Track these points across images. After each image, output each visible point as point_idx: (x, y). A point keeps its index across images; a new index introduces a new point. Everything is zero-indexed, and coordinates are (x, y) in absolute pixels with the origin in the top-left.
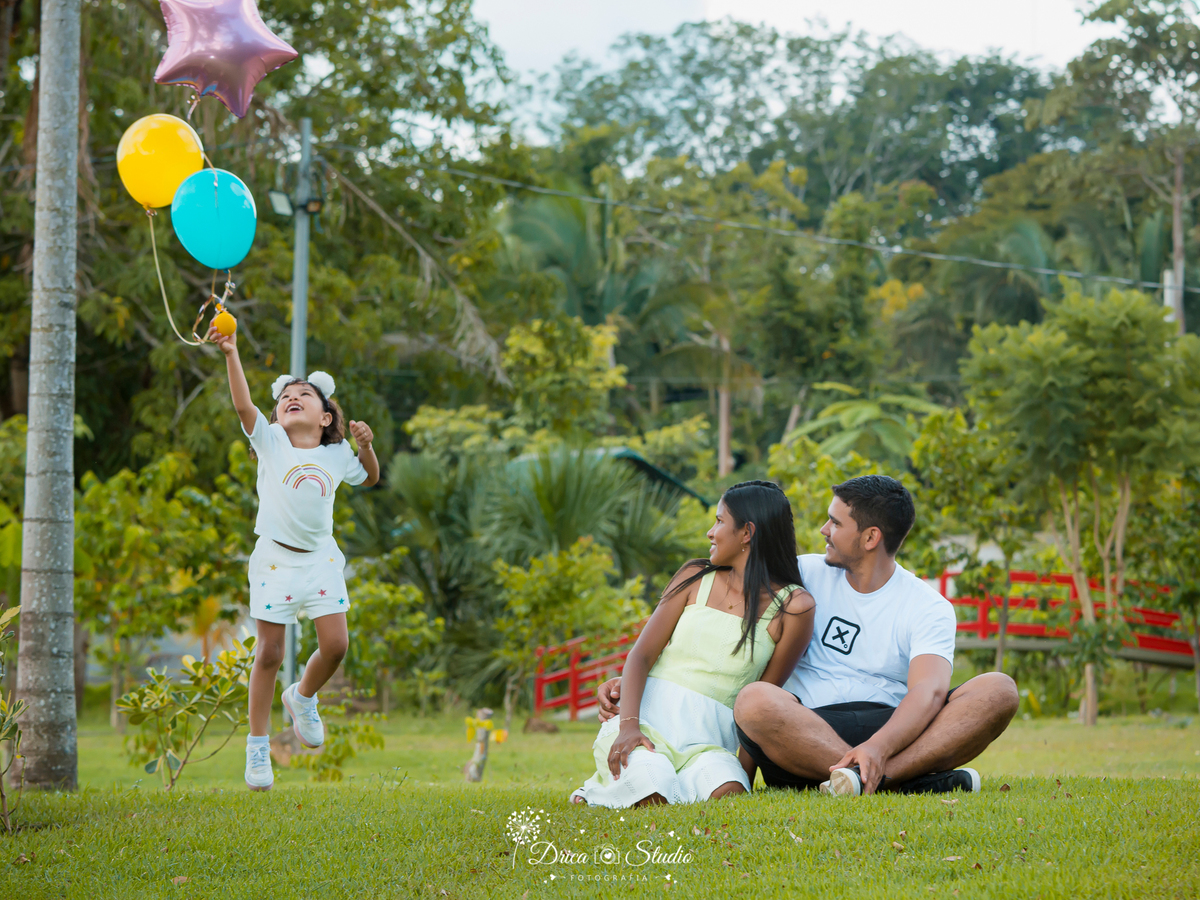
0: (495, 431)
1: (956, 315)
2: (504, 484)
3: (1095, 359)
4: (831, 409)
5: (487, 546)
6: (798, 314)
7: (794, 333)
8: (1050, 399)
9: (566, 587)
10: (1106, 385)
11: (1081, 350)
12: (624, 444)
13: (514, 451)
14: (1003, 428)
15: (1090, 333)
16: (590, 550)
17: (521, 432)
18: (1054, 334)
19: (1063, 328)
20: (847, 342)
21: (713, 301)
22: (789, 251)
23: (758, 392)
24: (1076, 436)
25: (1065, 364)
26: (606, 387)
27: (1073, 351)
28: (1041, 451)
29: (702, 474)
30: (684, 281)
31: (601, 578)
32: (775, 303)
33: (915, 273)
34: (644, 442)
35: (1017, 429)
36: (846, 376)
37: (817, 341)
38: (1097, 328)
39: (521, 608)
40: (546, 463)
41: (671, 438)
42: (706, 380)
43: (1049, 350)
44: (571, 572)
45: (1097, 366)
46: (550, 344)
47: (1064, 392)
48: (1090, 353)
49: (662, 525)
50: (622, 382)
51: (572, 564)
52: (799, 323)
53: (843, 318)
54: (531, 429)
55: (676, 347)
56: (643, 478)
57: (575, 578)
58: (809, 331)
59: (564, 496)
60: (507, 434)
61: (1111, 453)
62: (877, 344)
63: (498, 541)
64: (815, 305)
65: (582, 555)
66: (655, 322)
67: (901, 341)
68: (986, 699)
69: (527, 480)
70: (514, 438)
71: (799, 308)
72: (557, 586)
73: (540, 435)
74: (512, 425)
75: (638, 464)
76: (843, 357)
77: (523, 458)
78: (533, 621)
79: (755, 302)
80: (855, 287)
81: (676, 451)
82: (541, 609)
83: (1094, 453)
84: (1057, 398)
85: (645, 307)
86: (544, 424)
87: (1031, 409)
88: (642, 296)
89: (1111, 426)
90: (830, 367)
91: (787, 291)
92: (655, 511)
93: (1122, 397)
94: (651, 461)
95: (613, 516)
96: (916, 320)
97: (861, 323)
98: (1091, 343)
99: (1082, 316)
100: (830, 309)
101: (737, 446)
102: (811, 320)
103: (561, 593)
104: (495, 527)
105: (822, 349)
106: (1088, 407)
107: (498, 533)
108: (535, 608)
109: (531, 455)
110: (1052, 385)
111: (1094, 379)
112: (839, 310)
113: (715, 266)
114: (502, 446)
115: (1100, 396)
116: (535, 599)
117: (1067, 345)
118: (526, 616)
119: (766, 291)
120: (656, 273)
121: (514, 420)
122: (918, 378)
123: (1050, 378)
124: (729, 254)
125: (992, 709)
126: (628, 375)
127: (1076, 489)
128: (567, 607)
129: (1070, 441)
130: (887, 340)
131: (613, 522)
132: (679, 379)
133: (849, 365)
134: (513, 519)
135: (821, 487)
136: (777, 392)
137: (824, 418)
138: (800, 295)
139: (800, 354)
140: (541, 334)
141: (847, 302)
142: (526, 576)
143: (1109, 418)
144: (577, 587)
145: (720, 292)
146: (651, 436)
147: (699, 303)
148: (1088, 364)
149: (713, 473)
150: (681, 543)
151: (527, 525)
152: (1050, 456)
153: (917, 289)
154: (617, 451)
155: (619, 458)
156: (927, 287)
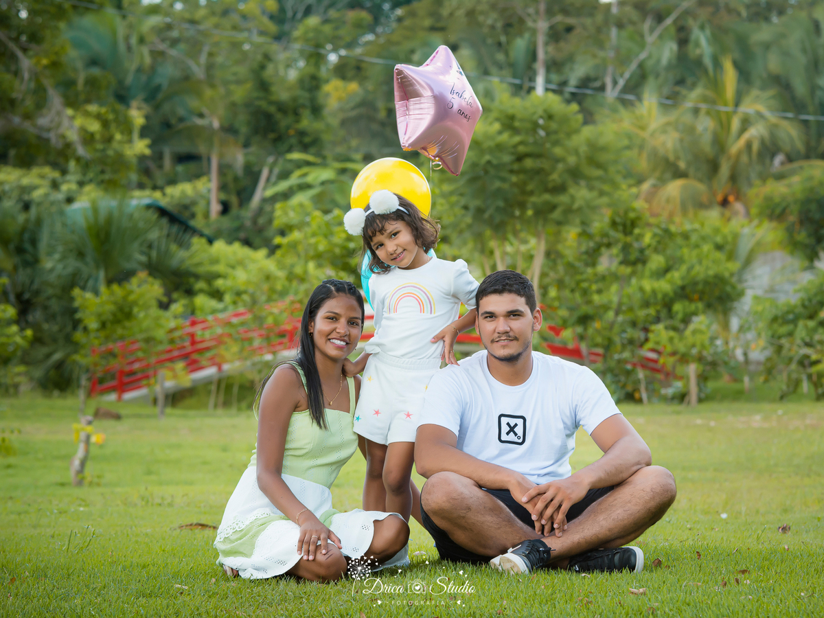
0: (55, 185)
1: (381, 105)
2: (64, 225)
3: (521, 143)
4: (297, 173)
5: (52, 270)
6: (271, 103)
7: (268, 116)
8: (486, 172)
9: (127, 310)
10: (529, 163)
11: (511, 136)
12: (149, 197)
13: (70, 200)
14: (451, 193)
15: (517, 124)
16: (145, 282)
17: (74, 186)
18: (491, 124)
19: (497, 119)
20: (306, 122)
21: (208, 93)
22: (267, 57)
23: (239, 158)
24: (506, 200)
25: (499, 147)
26: (135, 155)
27: (505, 137)
28: (480, 211)
29: (200, 217)
30: (187, 78)
31: (154, 303)
32: (255, 94)
33: (350, 74)
34: (164, 194)
35: (462, 195)
36: (305, 148)
37: (284, 122)
38: (522, 120)
39: (93, 325)
40: (95, 209)
41: (183, 192)
42: (202, 149)
43: (487, 136)
44: (132, 298)
45: (521, 149)
46: (105, 124)
47: (498, 167)
48: (517, 139)
49: (180, 257)
50: (147, 152)
51: (131, 292)
52: (272, 109)
53: (303, 106)
54: (81, 184)
55: (181, 126)
56: (164, 221)
57: (135, 303)
58: (279, 116)
59: (108, 235)
60: (64, 188)
61: (530, 213)
62: (328, 126)
63: (60, 266)
64: (283, 96)
65: (139, 286)
66: (166, 107)
67: (344, 123)
68: (649, 490)
69: (81, 221)
70: (69, 191)
71: (274, 98)
72: (121, 309)
73: (88, 188)
74: (68, 182)
75: (162, 212)
76: (302, 134)
77: (77, 205)
78: (102, 334)
79: (240, 93)
80: (312, 83)
81: (187, 201)
82: (109, 325)
83: (517, 213)
84: (492, 171)
85: (160, 96)
86: (91, 181)
87: (473, 180)
88: (158, 88)
89: (531, 193)
90: (293, 141)
91: (264, 86)
92: (173, 247)
93: (538, 172)
94: (169, 208)
95: (144, 249)
96: (353, 109)
97: (316, 110)
98: (515, 131)
99: (511, 111)
100: (295, 99)
101: (223, 196)
102: (282, 108)
103: (124, 313)
104: (57, 256)
105: (288, 128)
106: (514, 179)
107: (60, 260)
108: (103, 325)
109: (82, 204)
110: (489, 162)
111: (520, 158)
112: (301, 101)
113: (210, 67)
114: (60, 196)
115: (522, 171)
116: (104, 318)
117: (500, 133)
118: (98, 330)
119: (249, 86)
120: (168, 72)
121: (69, 177)
122: (357, 150)
123: (487, 157)
124: (219, 59)
125: (653, 498)
126: (150, 146)
127: (505, 239)
128: (127, 324)
129: (501, 204)
130: (334, 122)
131: (142, 253)
132: (184, 147)
133: (307, 140)
134: (71, 251)
135: (314, 235)
136: (252, 159)
137: (294, 180)
138: (274, 89)
139: (273, 131)
140: (98, 117)
141: (306, 95)
142: (98, 300)
143: (530, 187)
144: (135, 310)
145: (212, 86)
146: (170, 190)
147: (198, 94)
148: (515, 146)
149: (207, 215)
150: (193, 269)
151: (81, 255)
152: (486, 215)
153: (353, 86)
154: (147, 201)
155: (149, 207)
156: (361, 84)
